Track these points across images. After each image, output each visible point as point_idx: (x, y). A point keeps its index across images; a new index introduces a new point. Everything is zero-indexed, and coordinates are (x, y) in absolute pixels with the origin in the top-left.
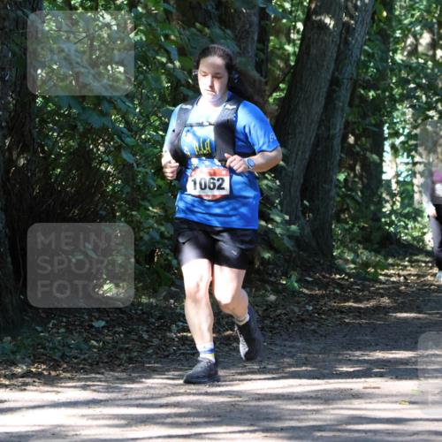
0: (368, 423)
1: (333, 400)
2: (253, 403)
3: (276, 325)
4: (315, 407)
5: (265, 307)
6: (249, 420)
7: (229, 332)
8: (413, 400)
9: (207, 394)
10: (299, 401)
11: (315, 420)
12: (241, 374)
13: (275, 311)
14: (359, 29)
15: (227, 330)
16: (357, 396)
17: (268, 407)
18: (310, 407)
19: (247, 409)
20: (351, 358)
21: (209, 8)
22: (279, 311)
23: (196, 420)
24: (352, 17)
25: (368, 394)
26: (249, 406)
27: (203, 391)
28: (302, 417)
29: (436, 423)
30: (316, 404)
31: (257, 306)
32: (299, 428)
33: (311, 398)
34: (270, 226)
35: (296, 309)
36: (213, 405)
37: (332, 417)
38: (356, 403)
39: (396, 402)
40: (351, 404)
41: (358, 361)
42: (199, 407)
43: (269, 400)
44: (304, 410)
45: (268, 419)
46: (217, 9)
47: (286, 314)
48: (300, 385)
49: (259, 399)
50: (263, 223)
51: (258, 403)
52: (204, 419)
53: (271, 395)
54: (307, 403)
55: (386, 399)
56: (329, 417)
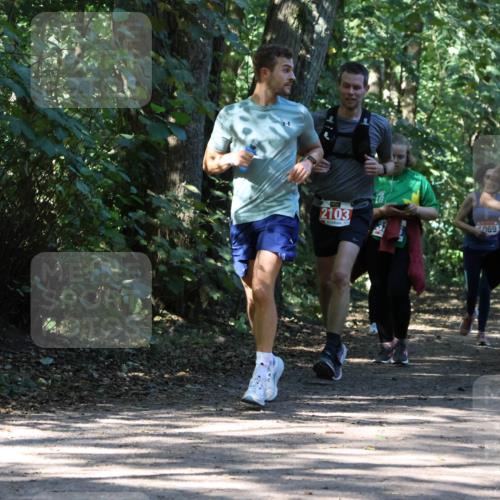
0: (336, 468)
1: (297, 444)
2: (215, 446)
3: (228, 367)
4: (280, 451)
5: (214, 349)
6: (213, 462)
7: (182, 373)
8: (379, 445)
9: (165, 435)
10: (262, 445)
11: (281, 463)
12: (197, 416)
13: (224, 353)
14: (315, 64)
15: (179, 371)
16: (320, 440)
17: (230, 449)
18: (274, 451)
19: (209, 451)
20: (310, 402)
21: (162, 36)
22: (228, 354)
23: (158, 461)
24: (308, 52)
25: (333, 439)
26: (211, 448)
27: (162, 432)
28: (268, 460)
29: (405, 469)
30: (280, 448)
31: (206, 347)
32: (267, 471)
33: (274, 441)
34: (219, 264)
35: (247, 352)
36: (174, 446)
37: (298, 461)
38: (321, 448)
39: (362, 448)
40: (316, 448)
41: (317, 405)
42: (159, 448)
43: (231, 442)
44: (268, 453)
45: (233, 462)
46: (169, 38)
47: (235, 356)
48: (261, 428)
49: (220, 442)
50: (212, 261)
51: (219, 446)
52: (167, 461)
53: (232, 437)
54: (271, 447)
55: (351, 444)
56: (294, 461)
